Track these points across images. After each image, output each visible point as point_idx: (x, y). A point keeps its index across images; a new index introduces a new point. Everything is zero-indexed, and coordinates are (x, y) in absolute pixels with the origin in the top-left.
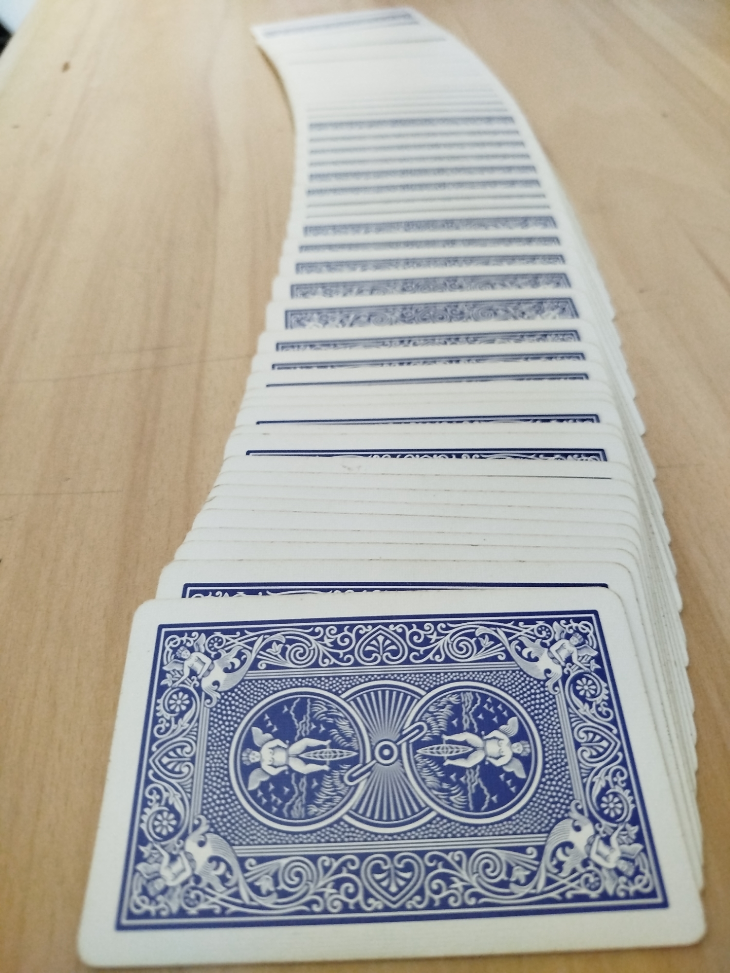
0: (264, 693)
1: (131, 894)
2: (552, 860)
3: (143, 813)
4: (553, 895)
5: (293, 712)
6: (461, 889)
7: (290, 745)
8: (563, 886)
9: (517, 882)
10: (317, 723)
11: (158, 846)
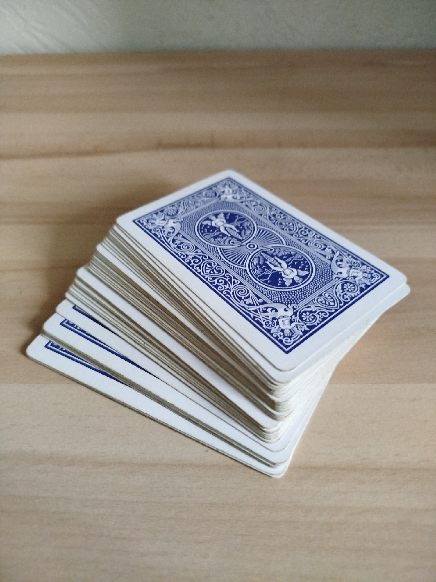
1: (378, 280)
3: (356, 296)
4: (251, 196)
11: (358, 284)
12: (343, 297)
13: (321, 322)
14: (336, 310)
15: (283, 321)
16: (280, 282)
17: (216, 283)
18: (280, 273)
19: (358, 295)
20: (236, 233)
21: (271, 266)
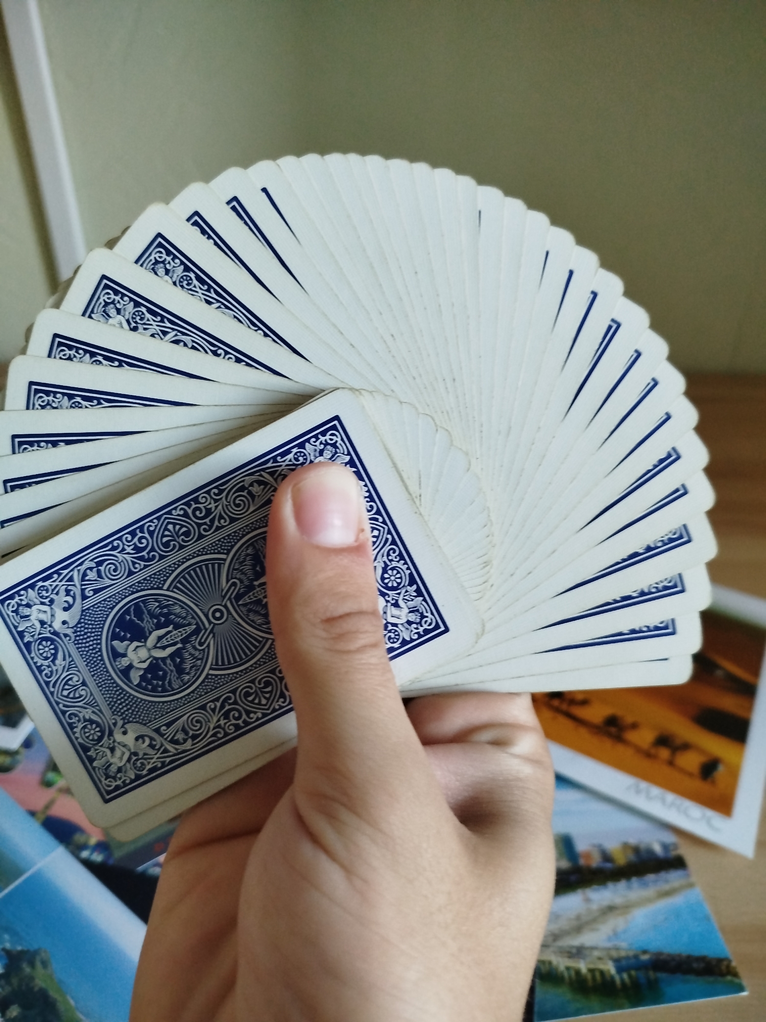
0: (105, 613)
1: (101, 782)
3: (74, 733)
5: (134, 617)
7: (145, 642)
10: (156, 617)
11: (96, 748)
12: (75, 715)
14: (52, 693)
15: (46, 612)
16: (123, 634)
17: (140, 535)
18: (143, 640)
19: (76, 738)
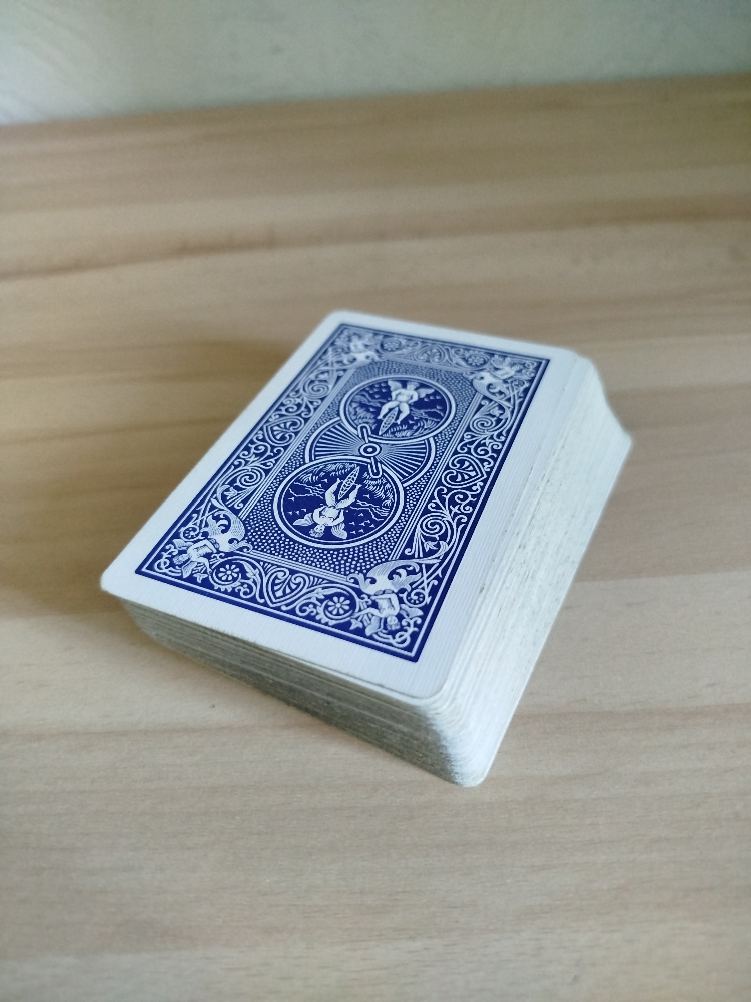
0: (267, 509)
1: (389, 645)
2: (496, 396)
3: (319, 621)
4: (517, 402)
5: (298, 495)
6: (491, 441)
8: (514, 396)
9: (501, 414)
10: (318, 482)
11: (356, 615)
12: (307, 604)
13: (226, 592)
14: (265, 604)
15: (205, 545)
16: (298, 512)
17: (253, 446)
18: (321, 504)
19: (326, 624)
20: (393, 421)
21: (334, 488)
